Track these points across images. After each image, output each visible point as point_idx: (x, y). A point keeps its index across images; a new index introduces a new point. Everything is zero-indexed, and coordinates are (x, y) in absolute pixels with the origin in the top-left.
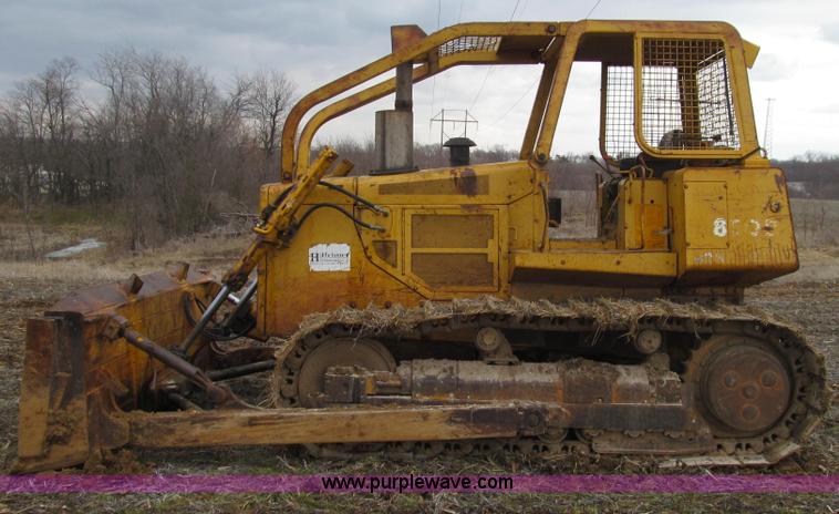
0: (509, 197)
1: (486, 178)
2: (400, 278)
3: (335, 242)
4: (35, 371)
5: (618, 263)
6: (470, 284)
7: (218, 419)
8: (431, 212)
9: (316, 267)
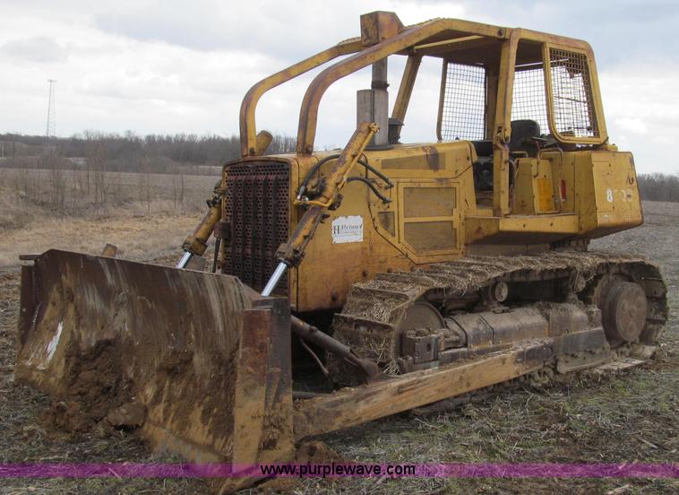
0: (456, 172)
1: (444, 154)
2: (398, 246)
3: (350, 215)
4: (251, 369)
5: (552, 225)
6: (441, 248)
7: (375, 393)
8: (417, 185)
9: (338, 239)
